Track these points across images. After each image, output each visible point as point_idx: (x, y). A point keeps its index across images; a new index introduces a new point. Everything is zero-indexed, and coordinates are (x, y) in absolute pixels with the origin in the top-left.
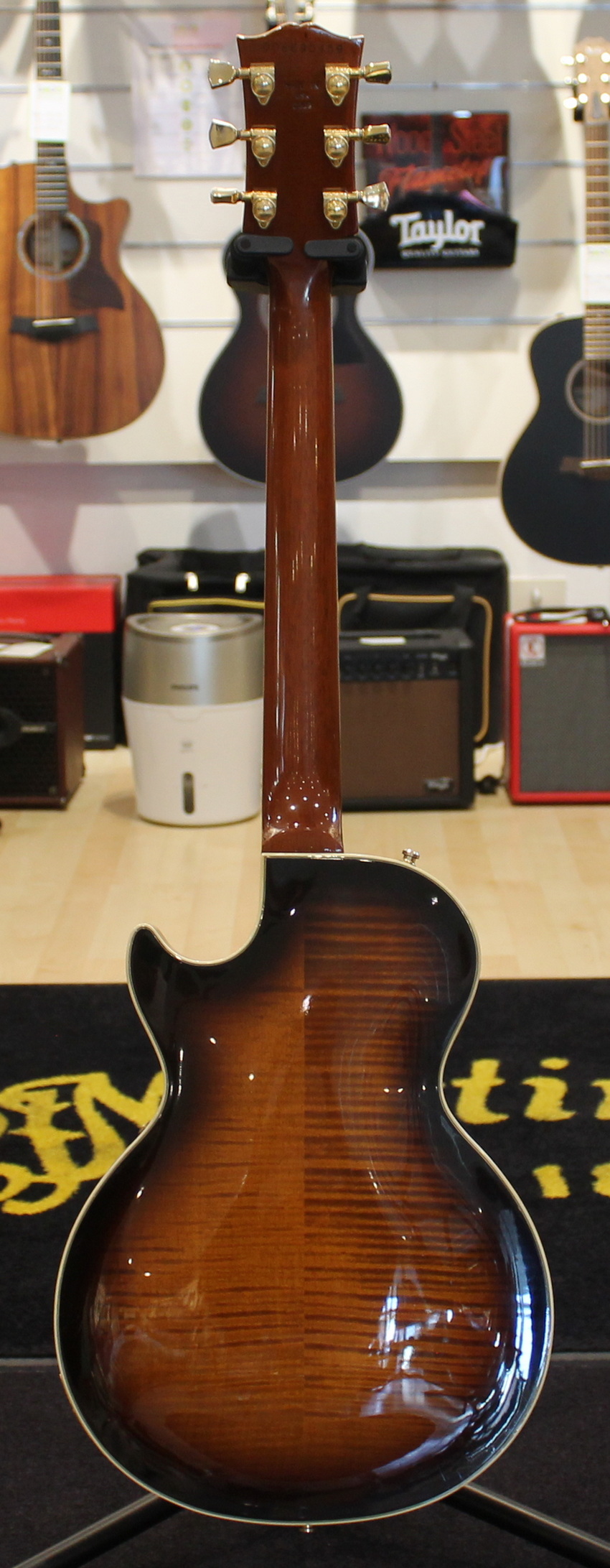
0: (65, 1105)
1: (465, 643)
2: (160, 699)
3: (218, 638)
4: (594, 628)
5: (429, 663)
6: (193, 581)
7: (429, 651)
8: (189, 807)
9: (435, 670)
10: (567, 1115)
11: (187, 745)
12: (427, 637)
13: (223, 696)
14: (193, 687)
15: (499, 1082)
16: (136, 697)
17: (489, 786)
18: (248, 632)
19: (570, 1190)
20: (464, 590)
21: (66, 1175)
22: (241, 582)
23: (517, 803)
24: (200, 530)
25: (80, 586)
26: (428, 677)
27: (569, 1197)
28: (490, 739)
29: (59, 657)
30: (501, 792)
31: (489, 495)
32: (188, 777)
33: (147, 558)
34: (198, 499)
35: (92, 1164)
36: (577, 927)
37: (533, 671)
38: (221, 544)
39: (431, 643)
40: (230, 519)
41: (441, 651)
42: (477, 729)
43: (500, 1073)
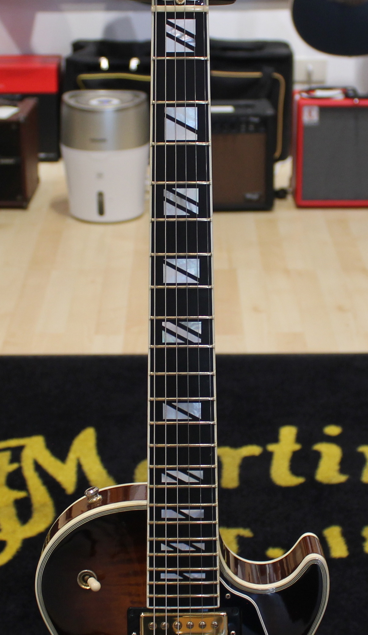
0: (15, 466)
1: (270, 112)
2: (83, 147)
3: (119, 110)
4: (348, 102)
5: (248, 123)
6: (104, 63)
7: (248, 116)
8: (101, 211)
9: (252, 128)
10: (342, 478)
11: (100, 176)
12: (247, 106)
13: (121, 146)
14: (103, 140)
15: (297, 447)
16: (69, 145)
17: (282, 194)
18: (138, 105)
19: (349, 549)
20: (268, 69)
21: (14, 532)
22: (134, 63)
23: (300, 206)
24: (109, 28)
25: (37, 64)
26: (247, 131)
27: (348, 557)
28: (283, 158)
29: (22, 117)
30: (290, 199)
31: (282, 8)
32: (101, 195)
33: (78, 46)
34: (109, 8)
35: (32, 521)
36: (341, 309)
37: (311, 129)
38: (122, 36)
39: (249, 111)
40: (127, 22)
41: (255, 116)
42: (274, 150)
43: (299, 439)
